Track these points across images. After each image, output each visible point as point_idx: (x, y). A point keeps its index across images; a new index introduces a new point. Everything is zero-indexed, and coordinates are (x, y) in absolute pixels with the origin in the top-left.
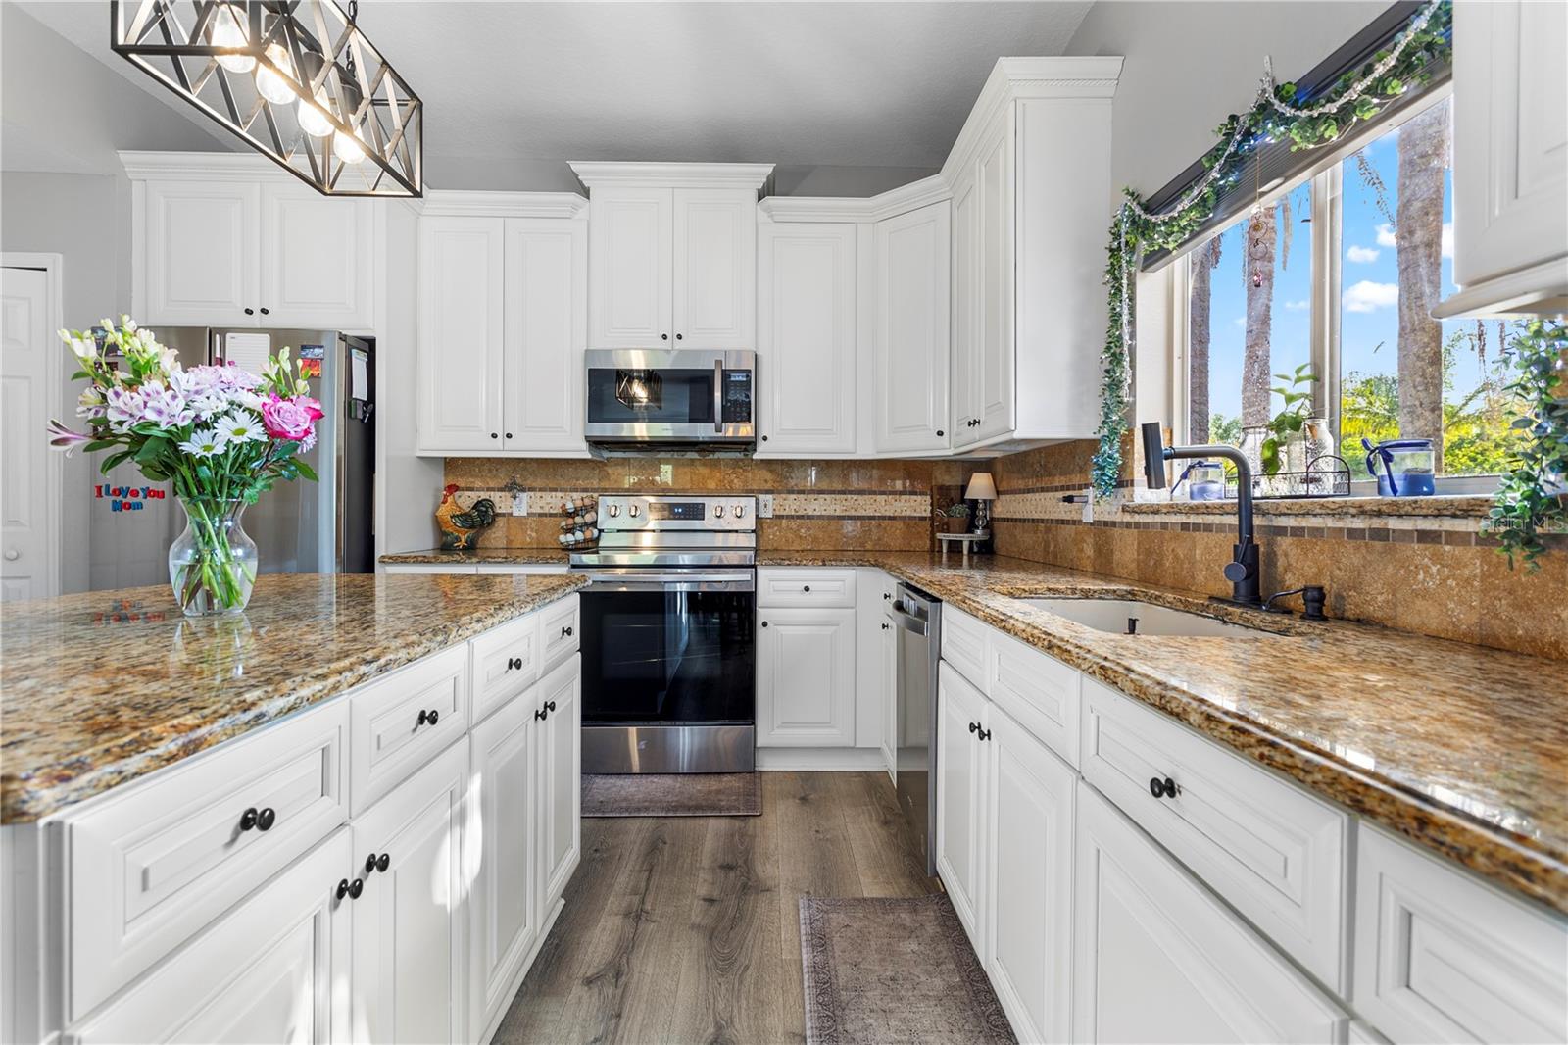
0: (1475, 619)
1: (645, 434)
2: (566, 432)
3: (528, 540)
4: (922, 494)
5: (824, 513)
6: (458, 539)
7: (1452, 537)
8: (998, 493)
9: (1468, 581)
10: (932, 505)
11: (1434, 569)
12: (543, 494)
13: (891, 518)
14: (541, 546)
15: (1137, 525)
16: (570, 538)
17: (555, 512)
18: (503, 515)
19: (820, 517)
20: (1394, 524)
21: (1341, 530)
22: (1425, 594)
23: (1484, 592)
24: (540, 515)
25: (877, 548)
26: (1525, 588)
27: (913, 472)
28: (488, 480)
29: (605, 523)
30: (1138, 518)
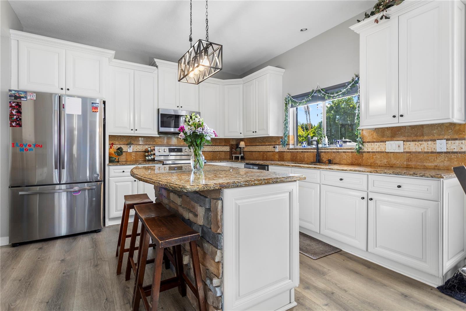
0: (351, 161)
1: (173, 131)
2: (152, 129)
3: (132, 158)
4: (228, 146)
5: (208, 150)
6: (116, 159)
7: (348, 152)
8: (246, 146)
9: (350, 157)
10: (230, 148)
11: (345, 156)
12: (137, 146)
13: (222, 151)
14: (136, 160)
15: (290, 152)
16: (150, 158)
17: (140, 151)
18: (125, 152)
19: (207, 151)
20: (340, 151)
21: (332, 152)
22: (344, 159)
23: (352, 158)
24: (136, 152)
25: (219, 158)
26: (356, 157)
27: (226, 141)
28: (120, 142)
29: (157, 153)
30: (290, 150)
